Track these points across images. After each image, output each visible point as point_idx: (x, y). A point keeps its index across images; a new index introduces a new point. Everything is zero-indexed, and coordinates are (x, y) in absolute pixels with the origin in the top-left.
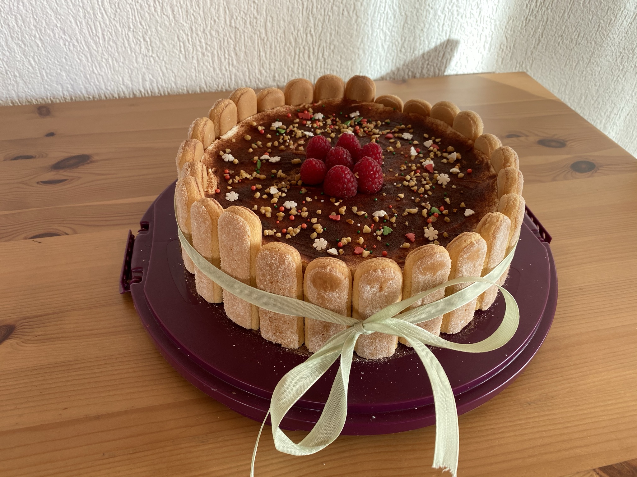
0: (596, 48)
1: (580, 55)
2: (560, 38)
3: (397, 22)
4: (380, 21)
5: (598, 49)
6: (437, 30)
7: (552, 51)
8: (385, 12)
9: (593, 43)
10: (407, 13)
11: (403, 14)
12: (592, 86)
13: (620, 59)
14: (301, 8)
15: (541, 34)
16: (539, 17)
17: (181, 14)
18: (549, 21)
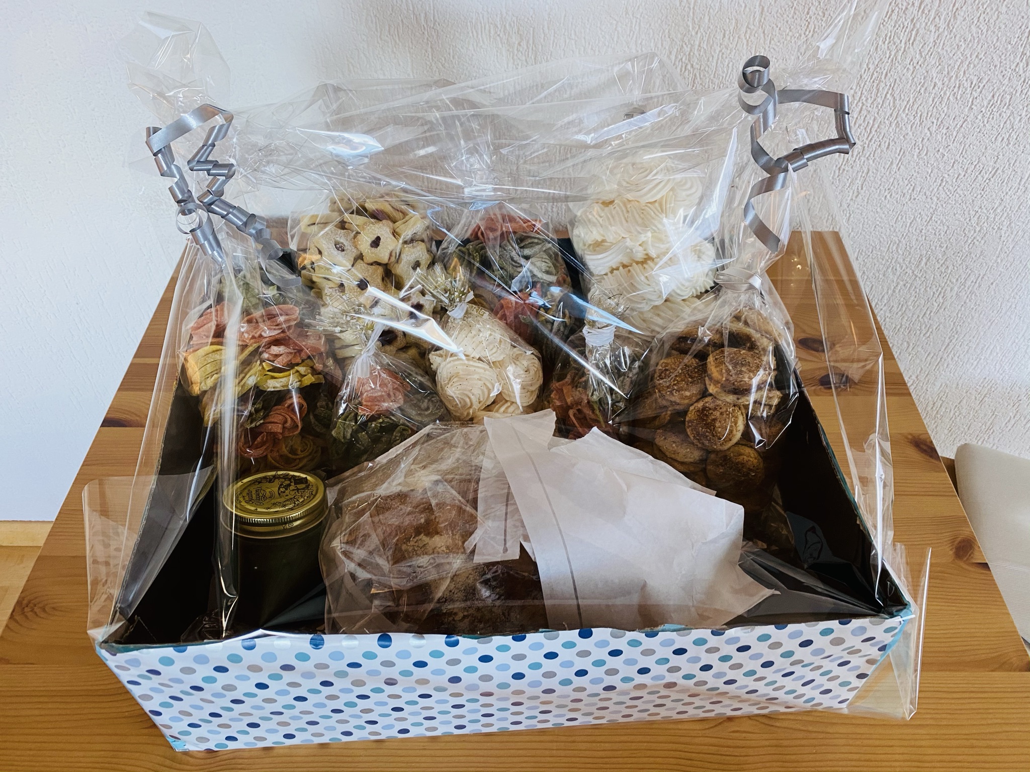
0: (939, 205)
1: (916, 211)
2: (887, 191)
5: (942, 206)
7: (876, 205)
9: (935, 199)
12: (936, 247)
13: (976, 218)
15: (860, 186)
16: (857, 168)
18: (870, 172)
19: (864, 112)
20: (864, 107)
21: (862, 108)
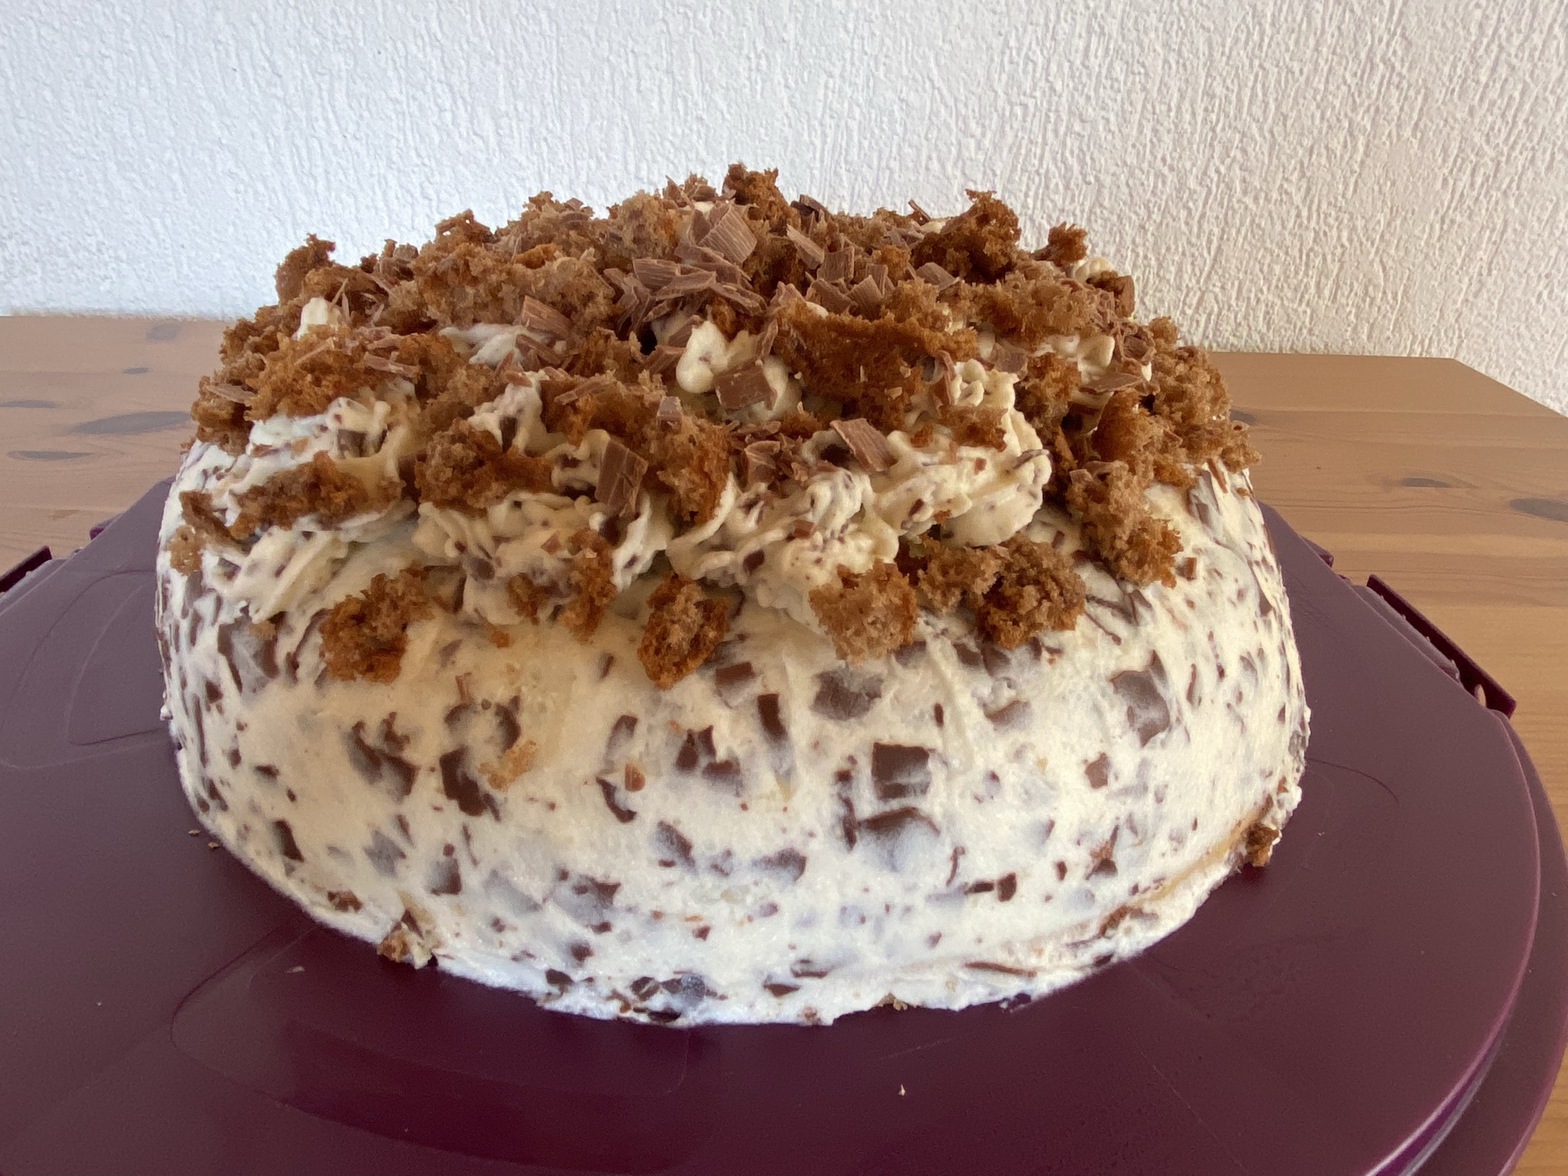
2: (1543, 282)
3: (1073, 200)
4: (1026, 195)
6: (1184, 228)
7: (1519, 318)
8: (1042, 171)
10: (1102, 177)
11: (1092, 179)
14: (818, 142)
15: (1485, 266)
16: (1481, 218)
17: (516, 134)
18: (1509, 230)
19: (1503, 71)
20: (1504, 56)
21: (1497, 59)
